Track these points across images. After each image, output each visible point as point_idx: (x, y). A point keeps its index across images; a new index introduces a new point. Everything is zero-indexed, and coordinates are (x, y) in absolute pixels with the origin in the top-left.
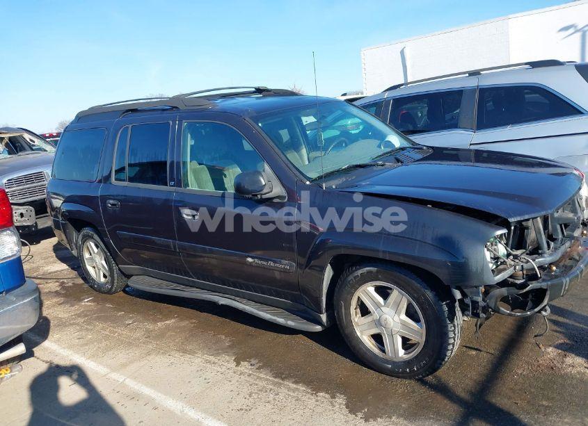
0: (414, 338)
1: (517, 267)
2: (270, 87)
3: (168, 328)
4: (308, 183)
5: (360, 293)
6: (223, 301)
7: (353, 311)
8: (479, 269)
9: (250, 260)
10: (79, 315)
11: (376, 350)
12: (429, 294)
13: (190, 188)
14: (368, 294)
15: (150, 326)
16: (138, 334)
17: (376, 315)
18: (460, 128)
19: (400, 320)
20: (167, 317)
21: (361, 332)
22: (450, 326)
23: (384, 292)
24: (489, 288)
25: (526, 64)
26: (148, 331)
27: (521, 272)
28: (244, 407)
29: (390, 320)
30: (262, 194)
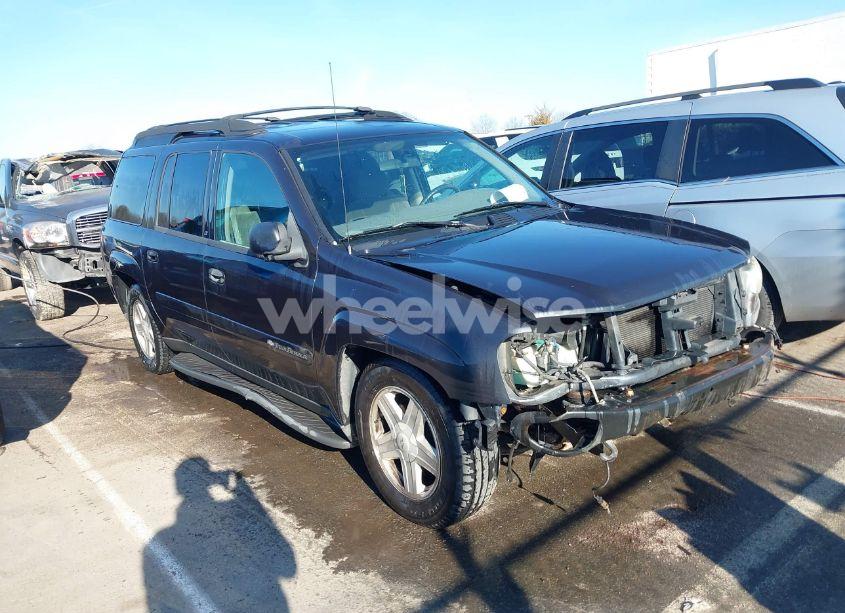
0: (433, 470)
1: (572, 385)
2: (375, 107)
3: (190, 424)
4: (335, 243)
5: (377, 402)
6: (250, 395)
7: (372, 425)
8: (489, 380)
9: (270, 343)
10: (105, 396)
11: (395, 482)
12: (442, 410)
13: (228, 241)
14: (386, 402)
15: (173, 418)
16: (153, 428)
17: (394, 431)
18: (658, 178)
19: (418, 442)
20: (201, 410)
21: (381, 454)
22: (465, 457)
23: (402, 401)
24: (513, 410)
25: (766, 83)
26: (167, 425)
27: (579, 394)
28: (206, 533)
29: (407, 442)
30: (274, 255)
